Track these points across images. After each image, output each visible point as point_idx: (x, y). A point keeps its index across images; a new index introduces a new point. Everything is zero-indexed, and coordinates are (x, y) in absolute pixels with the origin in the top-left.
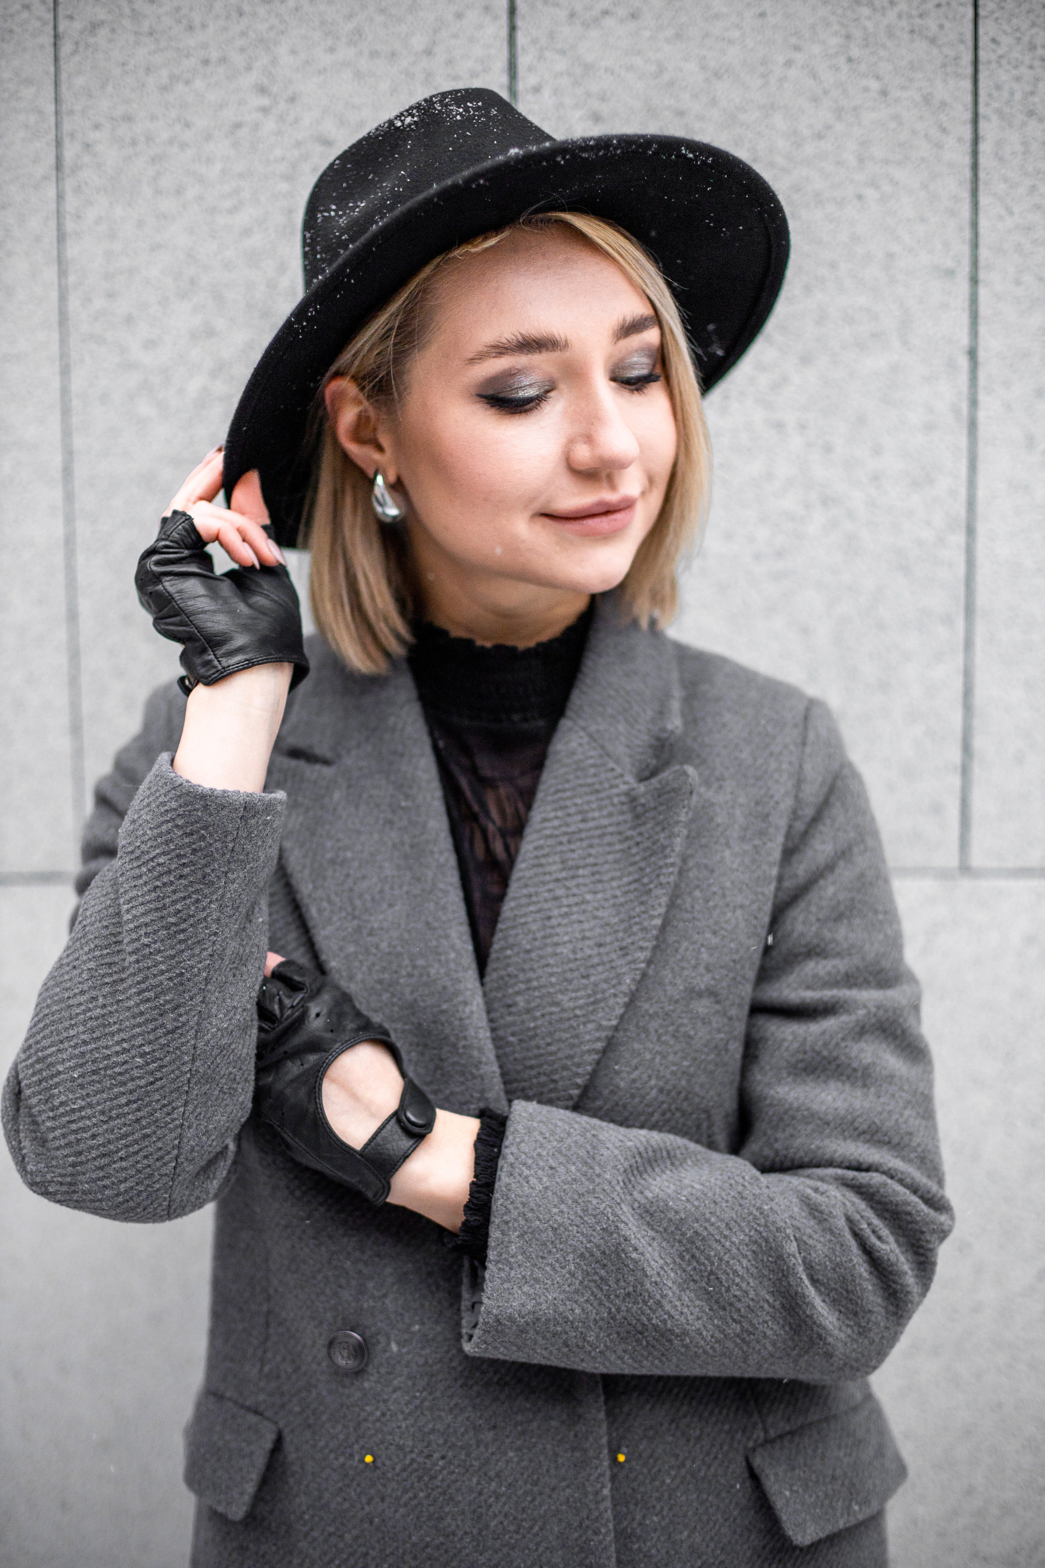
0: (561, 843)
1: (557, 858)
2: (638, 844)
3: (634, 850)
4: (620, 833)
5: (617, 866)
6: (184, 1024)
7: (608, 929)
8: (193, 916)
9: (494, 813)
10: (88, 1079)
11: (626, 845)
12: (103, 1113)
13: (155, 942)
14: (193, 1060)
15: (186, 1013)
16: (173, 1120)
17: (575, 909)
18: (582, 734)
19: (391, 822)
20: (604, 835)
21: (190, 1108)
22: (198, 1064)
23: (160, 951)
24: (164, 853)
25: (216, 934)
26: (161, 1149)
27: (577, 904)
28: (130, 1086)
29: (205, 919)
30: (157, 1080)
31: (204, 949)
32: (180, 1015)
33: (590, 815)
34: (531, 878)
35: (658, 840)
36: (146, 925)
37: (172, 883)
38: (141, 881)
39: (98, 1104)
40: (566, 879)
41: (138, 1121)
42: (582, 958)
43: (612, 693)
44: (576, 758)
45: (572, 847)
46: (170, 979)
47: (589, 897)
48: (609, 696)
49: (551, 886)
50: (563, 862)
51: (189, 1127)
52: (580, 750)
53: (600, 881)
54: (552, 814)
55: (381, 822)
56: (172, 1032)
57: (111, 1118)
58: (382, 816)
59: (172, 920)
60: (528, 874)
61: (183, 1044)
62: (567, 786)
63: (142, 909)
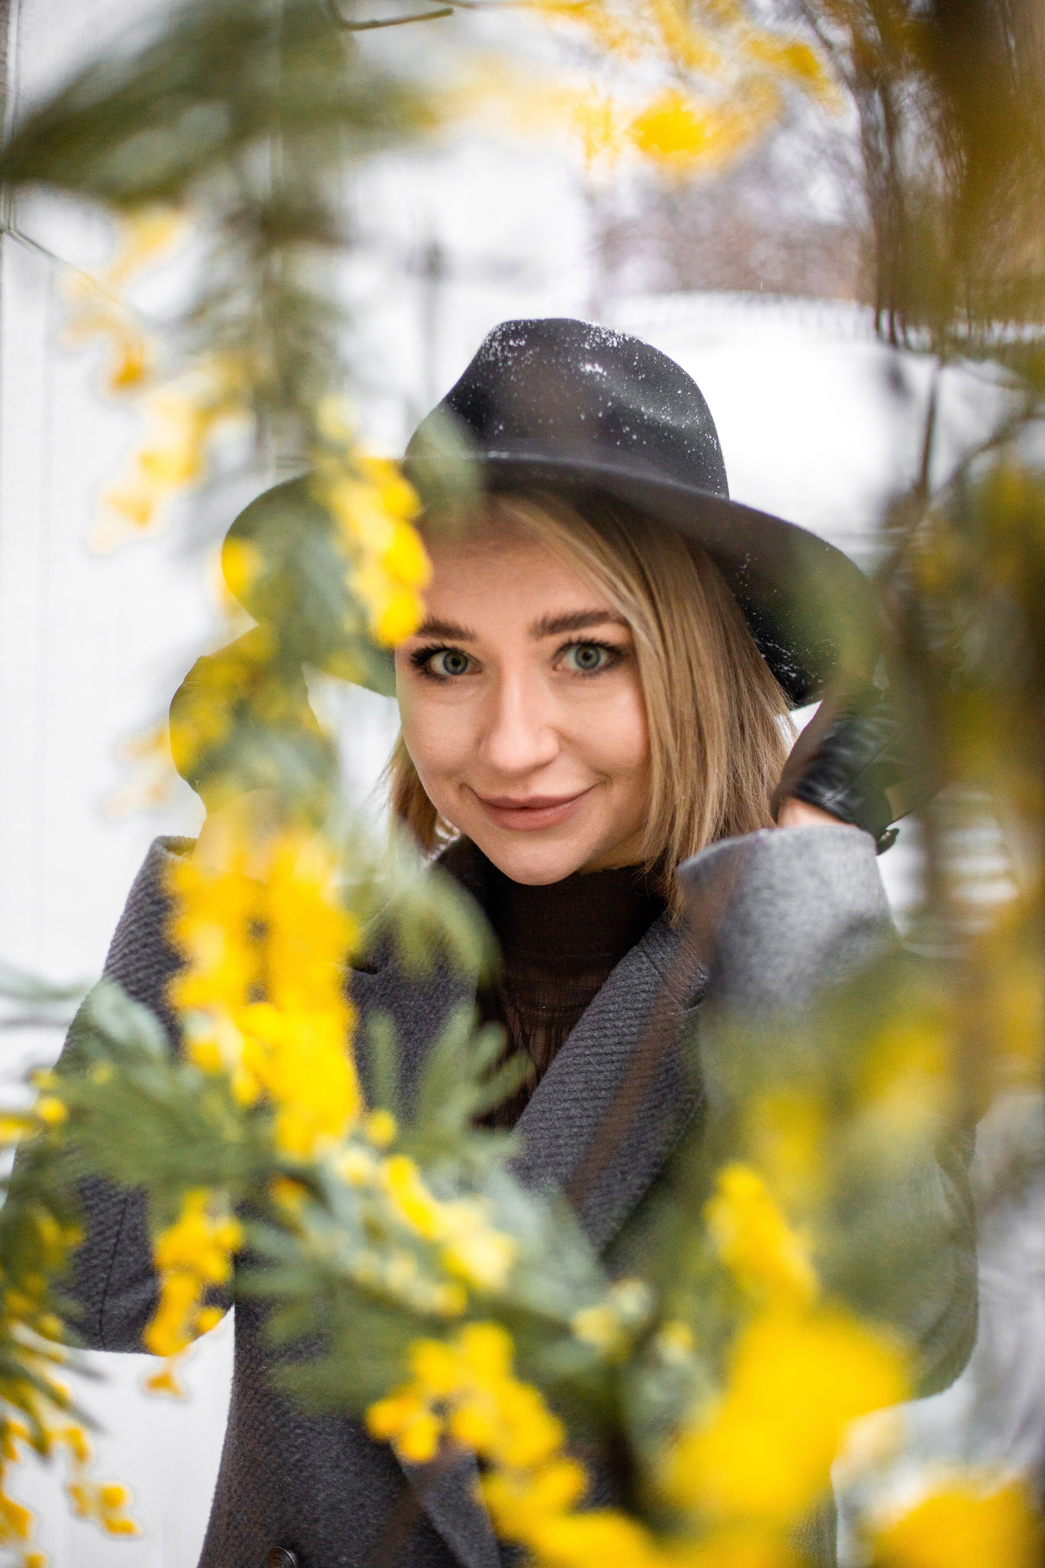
0: (590, 1063)
1: (581, 1078)
17: (586, 1130)
27: (589, 1125)
40: (585, 1099)
44: (630, 982)
45: (602, 1067)
50: (586, 1082)
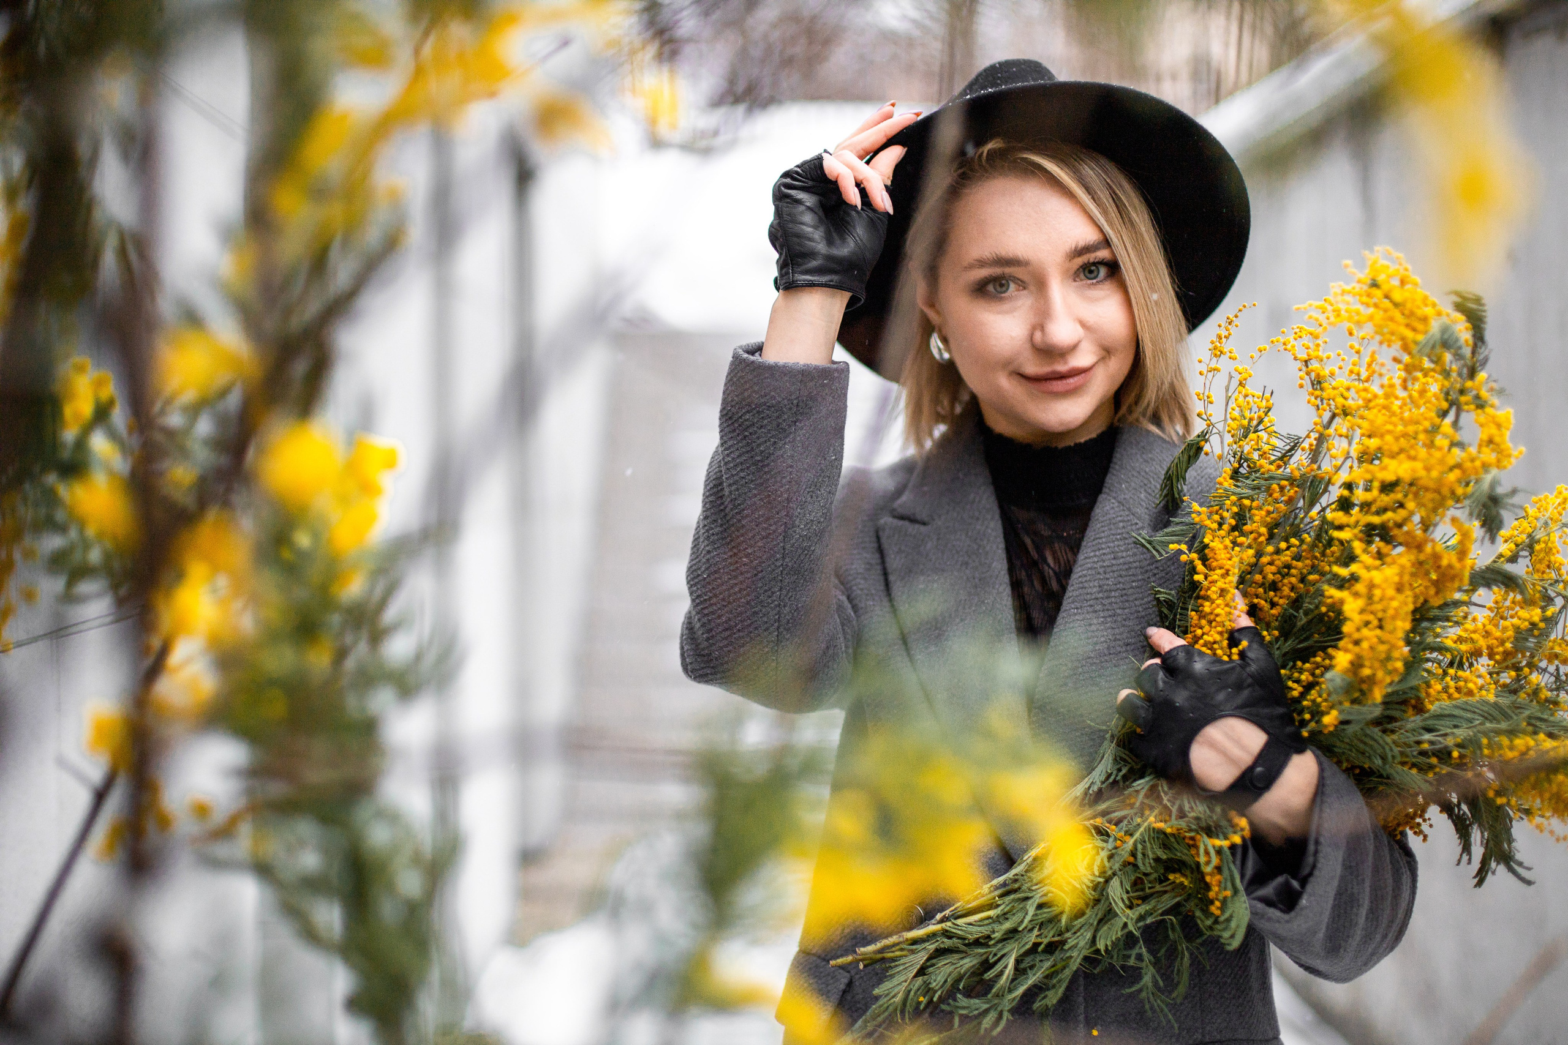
0: (1099, 573)
1: (1096, 584)
2: (1155, 575)
3: (1153, 579)
4: (1141, 567)
5: (1139, 591)
6: (774, 532)
7: (1133, 633)
8: (773, 454)
9: (1050, 560)
10: (712, 577)
11: (1146, 576)
12: (723, 600)
13: (749, 475)
14: (783, 558)
15: (775, 523)
16: (773, 601)
17: (1109, 620)
18: (1113, 501)
19: (967, 564)
20: (1130, 568)
21: (784, 592)
22: (787, 560)
23: (752, 481)
24: (748, 412)
25: (791, 467)
26: (766, 622)
27: (1110, 616)
28: (741, 578)
29: (782, 456)
30: (759, 572)
31: (784, 477)
32: (771, 525)
33: (1120, 554)
34: (1077, 596)
35: (1170, 571)
36: (742, 463)
37: (756, 432)
38: (735, 434)
39: (720, 594)
40: (1102, 598)
41: (748, 603)
42: (1114, 653)
43: (1135, 474)
44: (1109, 516)
45: (1107, 576)
46: (761, 500)
47: (1119, 611)
48: (1133, 476)
49: (1091, 602)
50: (1100, 586)
51: (785, 606)
52: (1112, 512)
53: (1127, 601)
54: (1092, 554)
55: (960, 563)
56: (767, 537)
57: (729, 603)
58: (961, 559)
59: (758, 458)
60: (1075, 594)
61: (775, 546)
62: (1103, 535)
63: (737, 453)
